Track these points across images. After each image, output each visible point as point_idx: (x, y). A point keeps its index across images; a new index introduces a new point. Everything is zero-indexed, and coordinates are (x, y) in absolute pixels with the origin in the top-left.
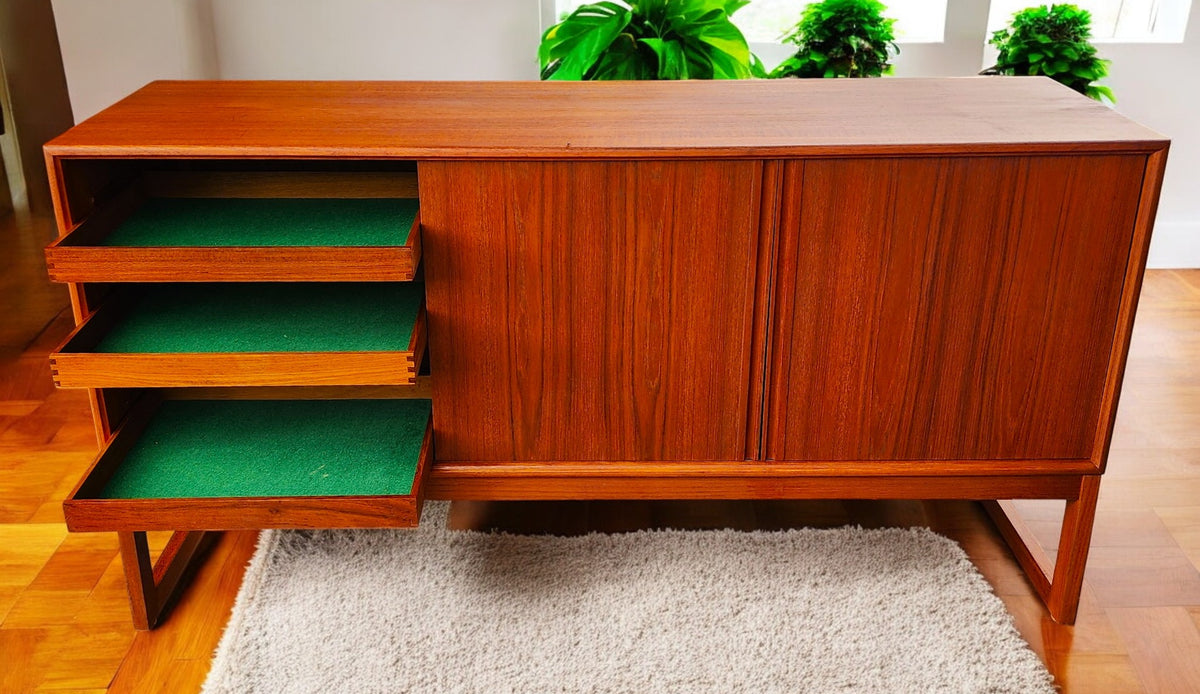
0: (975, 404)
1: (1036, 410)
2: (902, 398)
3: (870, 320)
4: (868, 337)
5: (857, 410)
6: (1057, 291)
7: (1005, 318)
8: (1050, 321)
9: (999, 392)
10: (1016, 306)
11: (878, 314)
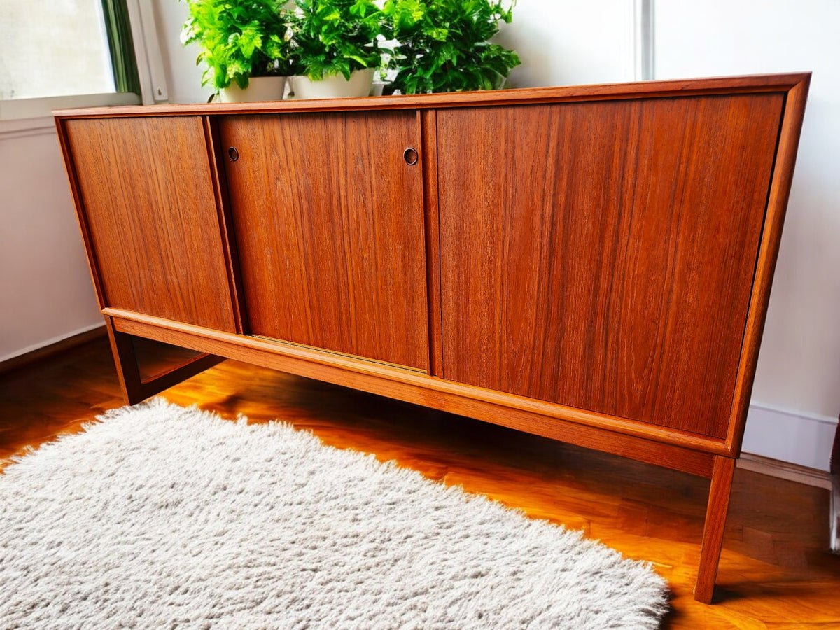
0: (600, 358)
1: (662, 376)
2: (532, 340)
3: (500, 264)
4: (499, 280)
5: (495, 346)
6: (679, 253)
7: (624, 275)
8: (672, 282)
9: (622, 349)
10: (635, 265)
11: (506, 259)
